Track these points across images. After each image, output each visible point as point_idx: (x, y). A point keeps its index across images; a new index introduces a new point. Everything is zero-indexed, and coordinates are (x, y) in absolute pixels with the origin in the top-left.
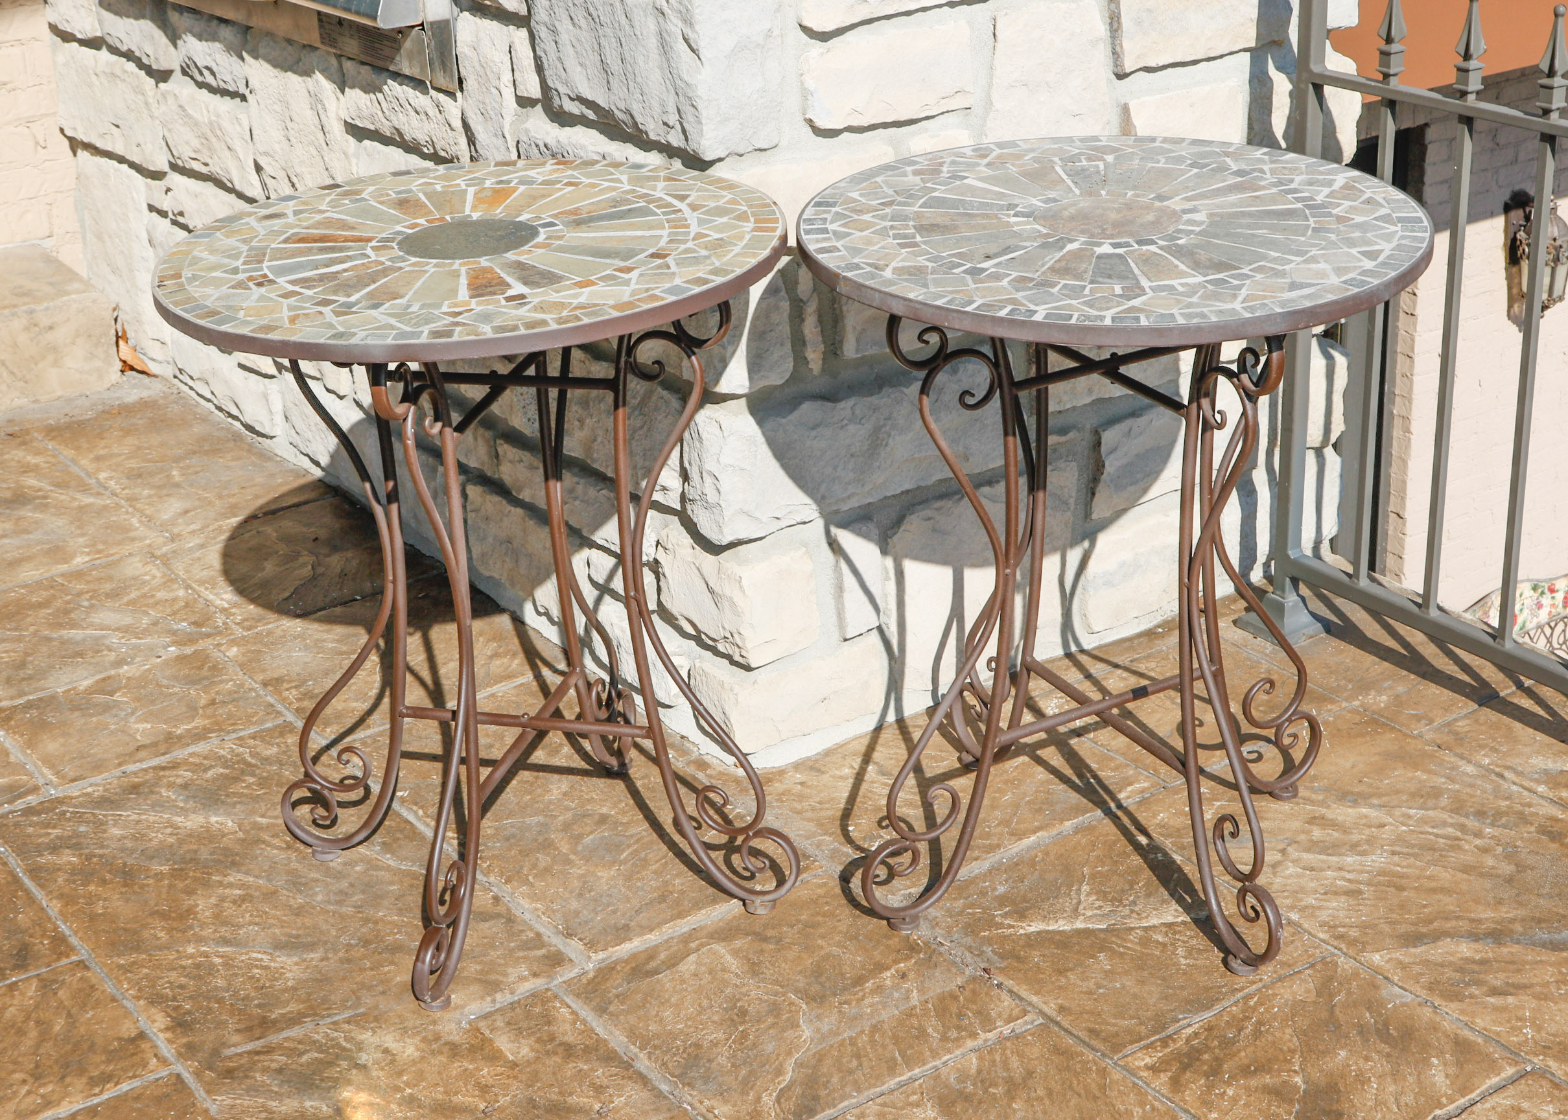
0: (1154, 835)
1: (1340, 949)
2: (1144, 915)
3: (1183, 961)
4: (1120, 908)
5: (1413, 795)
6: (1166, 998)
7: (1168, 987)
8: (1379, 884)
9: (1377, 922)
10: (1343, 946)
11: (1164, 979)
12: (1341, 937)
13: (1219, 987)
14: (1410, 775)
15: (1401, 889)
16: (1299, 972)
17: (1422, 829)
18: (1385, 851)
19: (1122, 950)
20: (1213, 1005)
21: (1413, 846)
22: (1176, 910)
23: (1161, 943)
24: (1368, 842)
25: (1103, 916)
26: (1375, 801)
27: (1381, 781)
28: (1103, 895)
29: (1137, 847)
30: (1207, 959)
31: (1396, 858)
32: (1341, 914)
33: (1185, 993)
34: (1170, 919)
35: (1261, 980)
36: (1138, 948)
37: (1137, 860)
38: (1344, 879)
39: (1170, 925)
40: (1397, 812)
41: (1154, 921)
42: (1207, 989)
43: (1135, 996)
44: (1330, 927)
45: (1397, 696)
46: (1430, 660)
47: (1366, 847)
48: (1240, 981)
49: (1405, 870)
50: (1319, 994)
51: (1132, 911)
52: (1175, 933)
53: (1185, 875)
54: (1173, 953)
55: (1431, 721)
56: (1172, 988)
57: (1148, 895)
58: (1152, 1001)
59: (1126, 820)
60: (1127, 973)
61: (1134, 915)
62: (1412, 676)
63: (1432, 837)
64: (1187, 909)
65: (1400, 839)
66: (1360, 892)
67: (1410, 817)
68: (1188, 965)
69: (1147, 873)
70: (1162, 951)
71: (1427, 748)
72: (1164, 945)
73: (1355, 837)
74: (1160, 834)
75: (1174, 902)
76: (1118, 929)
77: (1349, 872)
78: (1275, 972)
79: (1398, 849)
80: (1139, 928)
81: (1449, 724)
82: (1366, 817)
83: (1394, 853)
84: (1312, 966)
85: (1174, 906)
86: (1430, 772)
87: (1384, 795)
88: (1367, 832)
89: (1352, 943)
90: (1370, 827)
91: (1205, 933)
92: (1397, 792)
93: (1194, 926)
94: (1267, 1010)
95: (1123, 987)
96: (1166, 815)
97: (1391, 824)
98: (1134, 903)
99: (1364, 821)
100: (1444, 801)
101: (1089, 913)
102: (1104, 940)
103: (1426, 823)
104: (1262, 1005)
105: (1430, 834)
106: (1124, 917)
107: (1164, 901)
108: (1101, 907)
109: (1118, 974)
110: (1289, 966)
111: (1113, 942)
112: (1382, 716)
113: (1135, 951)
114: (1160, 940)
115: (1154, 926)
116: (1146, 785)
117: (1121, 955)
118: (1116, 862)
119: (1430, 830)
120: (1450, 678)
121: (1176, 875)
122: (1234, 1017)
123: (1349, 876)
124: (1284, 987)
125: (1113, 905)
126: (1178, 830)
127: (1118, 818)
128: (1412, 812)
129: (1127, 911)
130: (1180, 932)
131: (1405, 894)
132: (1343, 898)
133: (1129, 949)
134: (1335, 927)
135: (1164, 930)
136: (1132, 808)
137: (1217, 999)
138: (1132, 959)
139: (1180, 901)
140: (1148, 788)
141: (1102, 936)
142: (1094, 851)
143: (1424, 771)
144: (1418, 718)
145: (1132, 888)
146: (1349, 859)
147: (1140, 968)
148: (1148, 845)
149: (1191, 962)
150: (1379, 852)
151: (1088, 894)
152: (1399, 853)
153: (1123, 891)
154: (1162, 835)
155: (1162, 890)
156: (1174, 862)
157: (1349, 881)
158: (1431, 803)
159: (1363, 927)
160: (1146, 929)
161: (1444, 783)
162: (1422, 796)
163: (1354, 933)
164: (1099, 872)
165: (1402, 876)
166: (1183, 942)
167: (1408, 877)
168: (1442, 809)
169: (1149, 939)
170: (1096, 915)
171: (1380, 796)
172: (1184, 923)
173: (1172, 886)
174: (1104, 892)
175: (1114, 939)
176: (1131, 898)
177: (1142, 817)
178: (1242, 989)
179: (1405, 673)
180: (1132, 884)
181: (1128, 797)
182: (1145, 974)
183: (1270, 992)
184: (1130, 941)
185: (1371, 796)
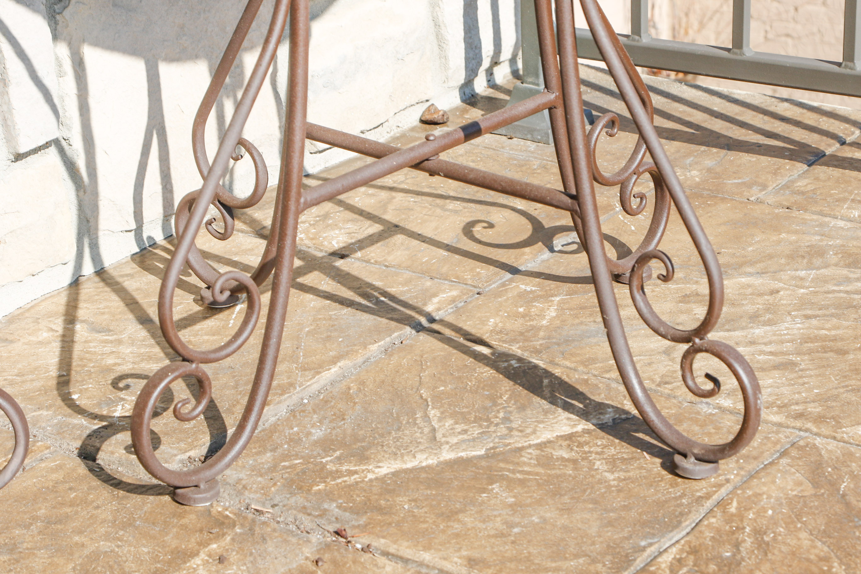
0: (493, 343)
1: (806, 430)
2: (529, 431)
3: (609, 476)
4: (492, 429)
5: (792, 257)
6: (610, 523)
7: (606, 510)
8: (810, 352)
9: (835, 392)
10: (809, 425)
11: (595, 502)
12: (800, 416)
13: (676, 498)
14: (775, 238)
15: (843, 352)
16: (771, 464)
17: (825, 289)
18: (796, 317)
19: (519, 476)
20: (680, 522)
21: (827, 307)
22: (568, 419)
23: (568, 460)
24: (767, 310)
25: (474, 440)
26: (749, 270)
27: (744, 249)
28: (463, 417)
29: (478, 357)
30: (641, 468)
31: (814, 322)
32: (785, 390)
33: (633, 514)
34: (566, 430)
35: (728, 481)
36: (541, 470)
37: (487, 372)
38: (762, 352)
39: (570, 437)
40: (784, 276)
41: (546, 436)
42: (660, 504)
43: (566, 529)
44: (779, 407)
45: (709, 170)
46: (726, 133)
47: (768, 316)
48: (701, 489)
49: (833, 333)
50: (816, 485)
51: (510, 429)
52: (580, 445)
53: (557, 378)
54: (591, 469)
55: (764, 187)
56: (613, 510)
57: (522, 408)
58: (593, 531)
59: (448, 332)
60: (540, 502)
61: (515, 433)
62: (715, 150)
63: (842, 295)
64: (584, 415)
65: (803, 303)
66: (793, 364)
67: (802, 279)
68: (619, 479)
69: (506, 385)
70: (575, 469)
71: (777, 211)
72: (574, 461)
73: (750, 308)
74: (500, 340)
75: (560, 410)
76: (502, 453)
77: (765, 344)
78: (742, 468)
79: (809, 312)
80: (530, 446)
81: (786, 186)
82: (749, 286)
83: (807, 317)
84: (784, 454)
85: (563, 415)
86: (796, 232)
87: (756, 262)
88: (760, 300)
89: (819, 419)
90: (761, 295)
91: (621, 438)
92: (770, 257)
93: (602, 434)
94: (758, 513)
95: (544, 520)
96: (498, 320)
97: (783, 289)
98: (506, 419)
99: (750, 291)
100: (831, 257)
101: (454, 440)
102: (490, 468)
103: (826, 282)
104: (747, 509)
105: (840, 291)
106: (502, 437)
107: (546, 412)
108: (465, 431)
109: (529, 505)
110: (755, 458)
111: (502, 469)
112: (704, 189)
113: (537, 474)
114: (566, 456)
115: (549, 442)
116: (455, 293)
117: (522, 482)
118: (459, 378)
119: (836, 288)
120: (759, 146)
121: (546, 381)
122: (718, 531)
123: (768, 349)
124: (764, 484)
125: (481, 426)
126: (521, 334)
127: (438, 333)
128: (802, 273)
129: (502, 430)
130: (587, 443)
131: (851, 356)
132: (776, 373)
133: (529, 473)
134: (785, 406)
135: (565, 443)
136: (450, 319)
137: (682, 514)
138: (539, 485)
139: (567, 407)
140: (459, 297)
141: (484, 463)
142: (424, 370)
143: (788, 232)
144: (749, 185)
145: (495, 404)
146: (757, 331)
147: (556, 493)
148: (493, 354)
149: (622, 475)
150: (789, 318)
151: (440, 420)
152: (815, 317)
153: (485, 408)
154: (505, 342)
155: (537, 400)
156: (536, 367)
157: (771, 353)
158: (818, 262)
159: (821, 399)
160: (540, 446)
161: (821, 240)
162: (803, 257)
163: (815, 409)
164: (443, 392)
165: (835, 339)
166: (597, 453)
167: (842, 339)
168: (836, 265)
169: (550, 458)
170: (464, 441)
171: (752, 263)
172: (588, 432)
173: (547, 392)
174: (462, 413)
175: (502, 465)
176: (501, 415)
177: (468, 326)
178: (708, 496)
179: (703, 148)
180: (494, 399)
181: (439, 309)
182: (566, 499)
183: (749, 492)
184: (525, 463)
185: (741, 265)
